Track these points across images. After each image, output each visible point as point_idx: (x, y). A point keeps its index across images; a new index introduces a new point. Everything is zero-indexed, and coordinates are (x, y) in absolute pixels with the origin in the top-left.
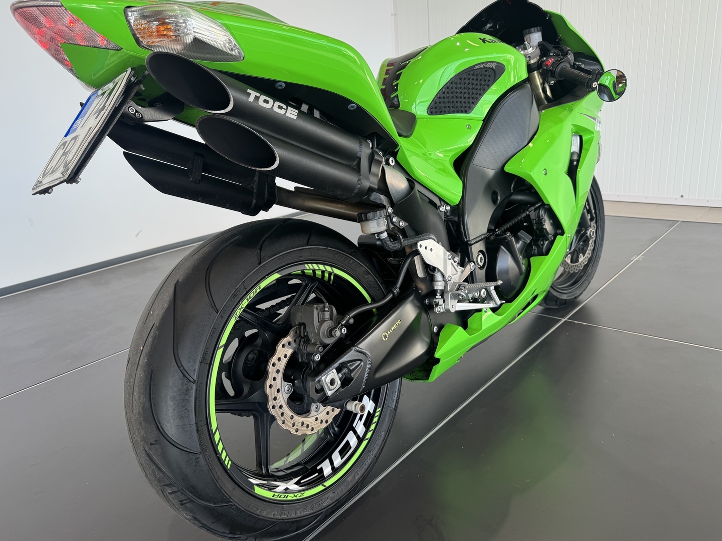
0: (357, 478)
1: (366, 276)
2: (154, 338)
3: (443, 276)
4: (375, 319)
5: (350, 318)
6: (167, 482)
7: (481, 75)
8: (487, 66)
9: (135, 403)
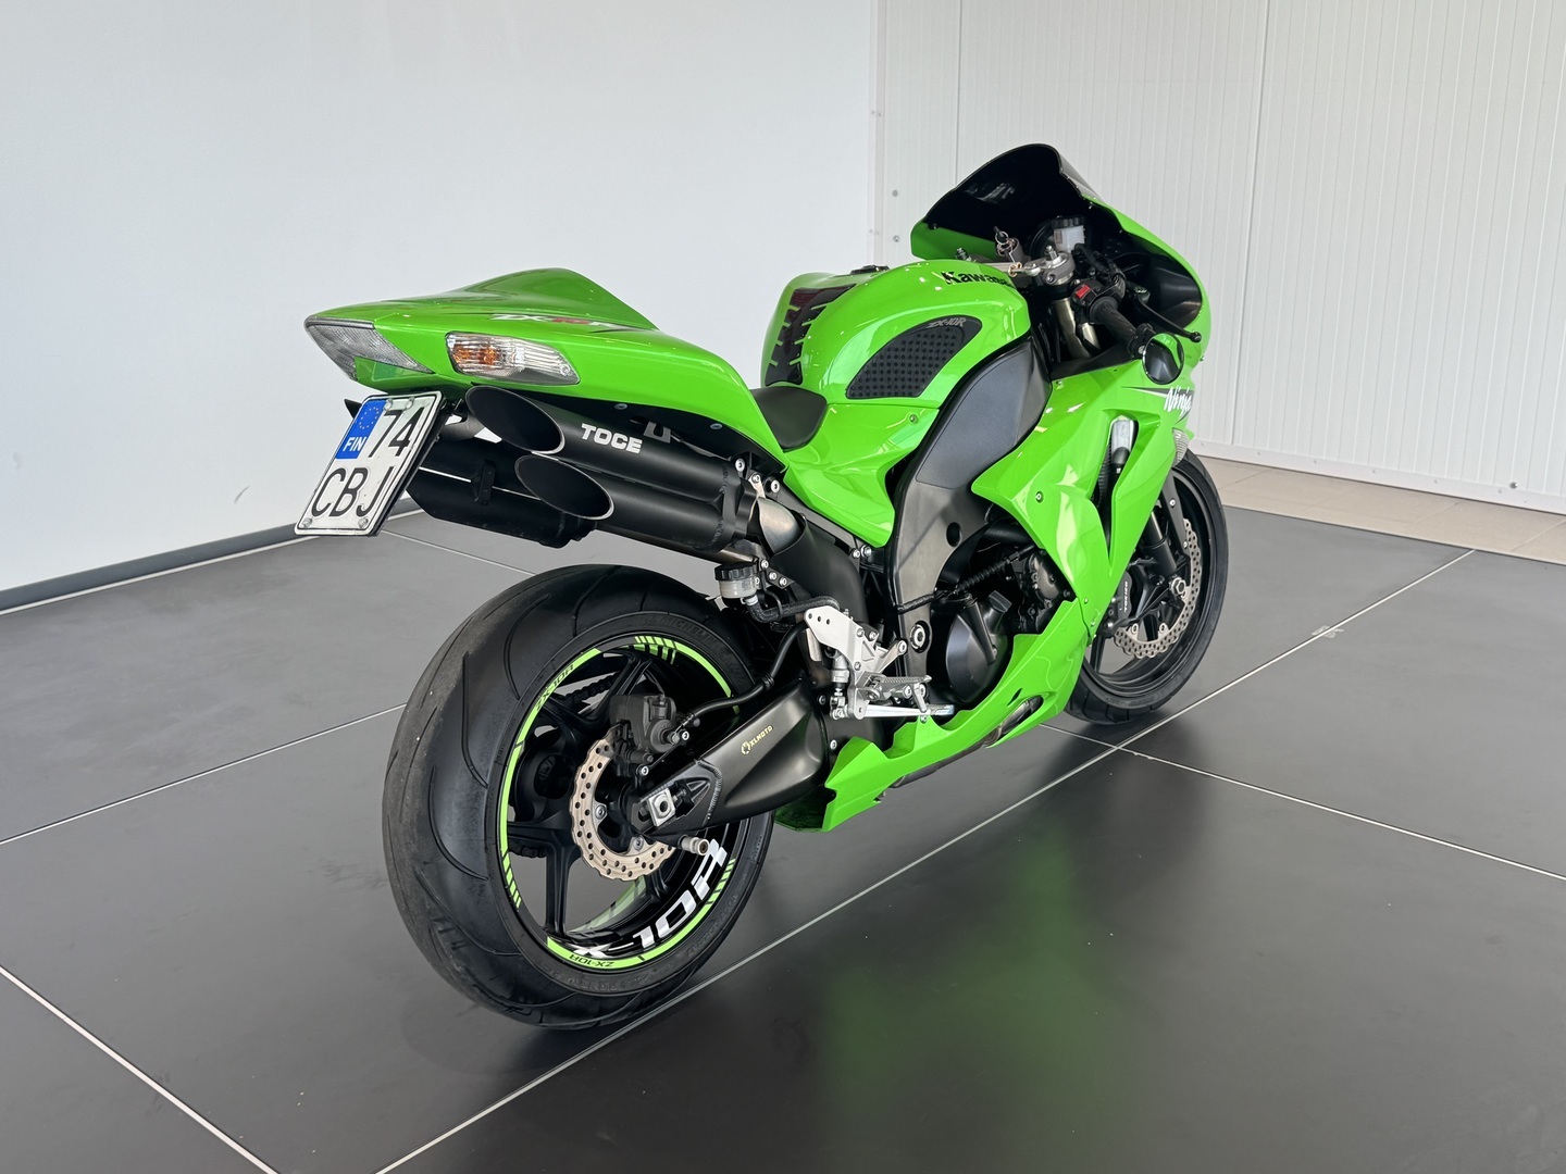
0: (691, 955)
1: (725, 656)
2: (437, 727)
3: (848, 663)
4: (736, 720)
5: (694, 718)
6: (440, 915)
7: (940, 337)
8: (950, 323)
9: (406, 809)
